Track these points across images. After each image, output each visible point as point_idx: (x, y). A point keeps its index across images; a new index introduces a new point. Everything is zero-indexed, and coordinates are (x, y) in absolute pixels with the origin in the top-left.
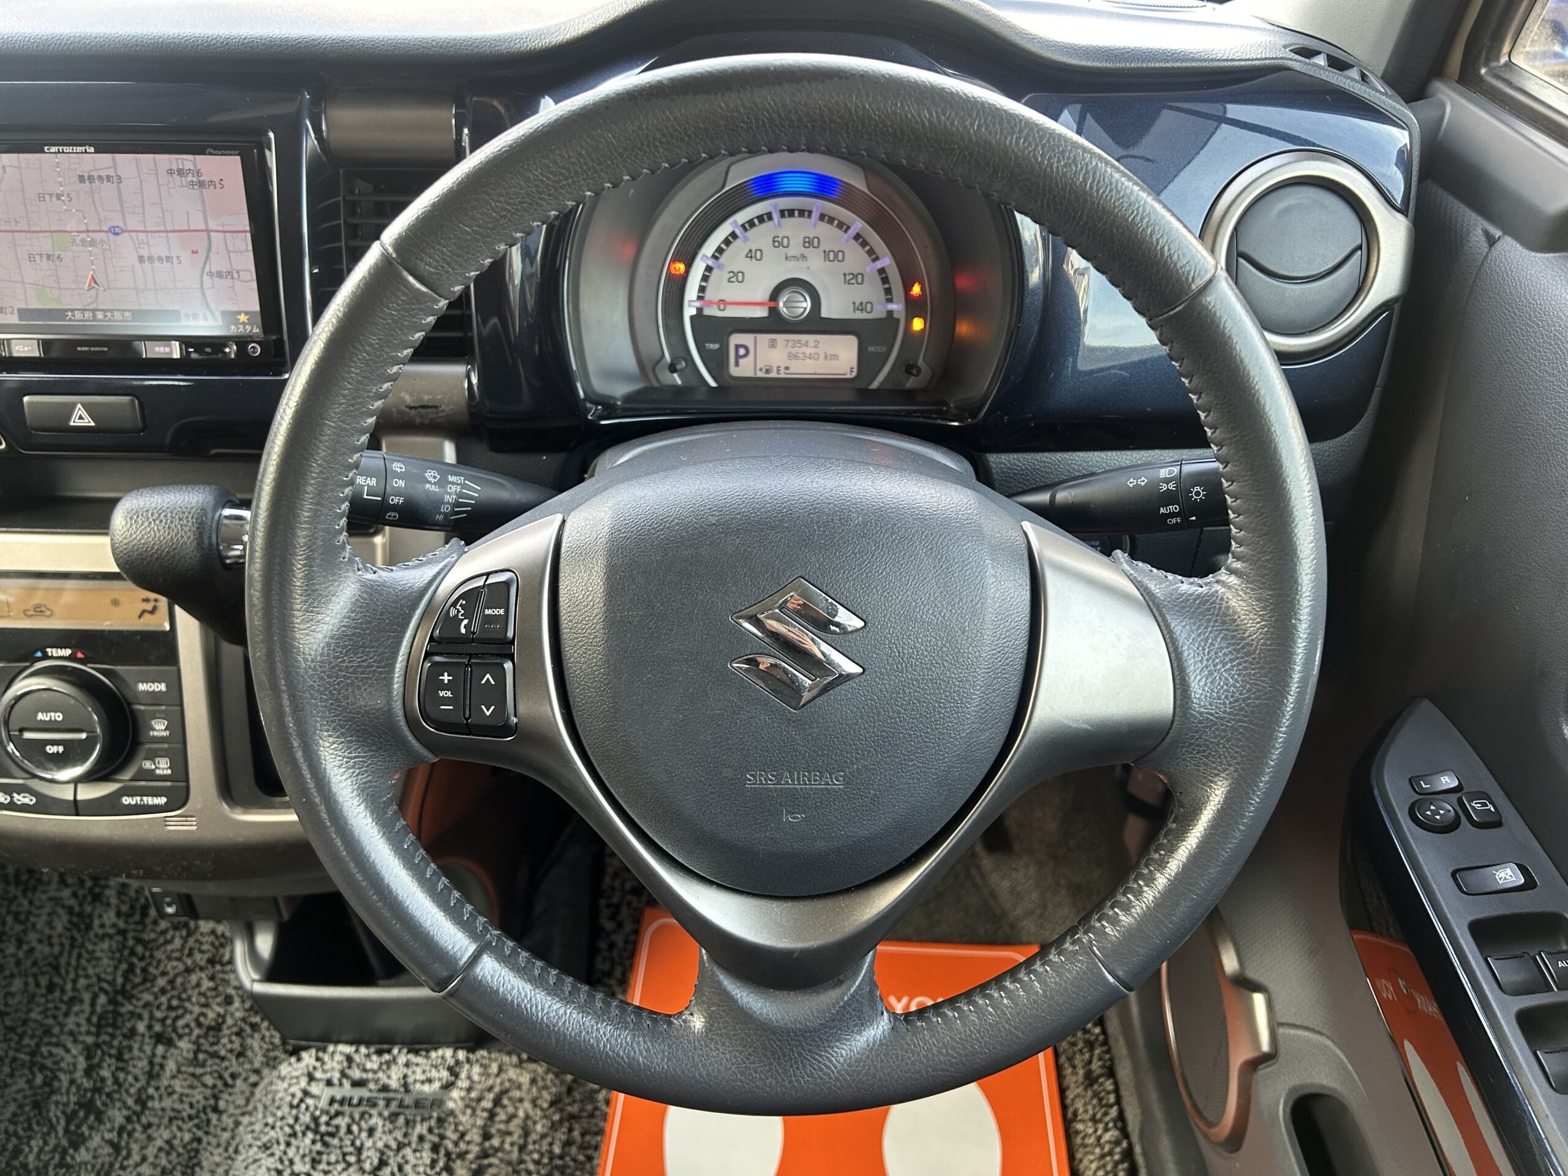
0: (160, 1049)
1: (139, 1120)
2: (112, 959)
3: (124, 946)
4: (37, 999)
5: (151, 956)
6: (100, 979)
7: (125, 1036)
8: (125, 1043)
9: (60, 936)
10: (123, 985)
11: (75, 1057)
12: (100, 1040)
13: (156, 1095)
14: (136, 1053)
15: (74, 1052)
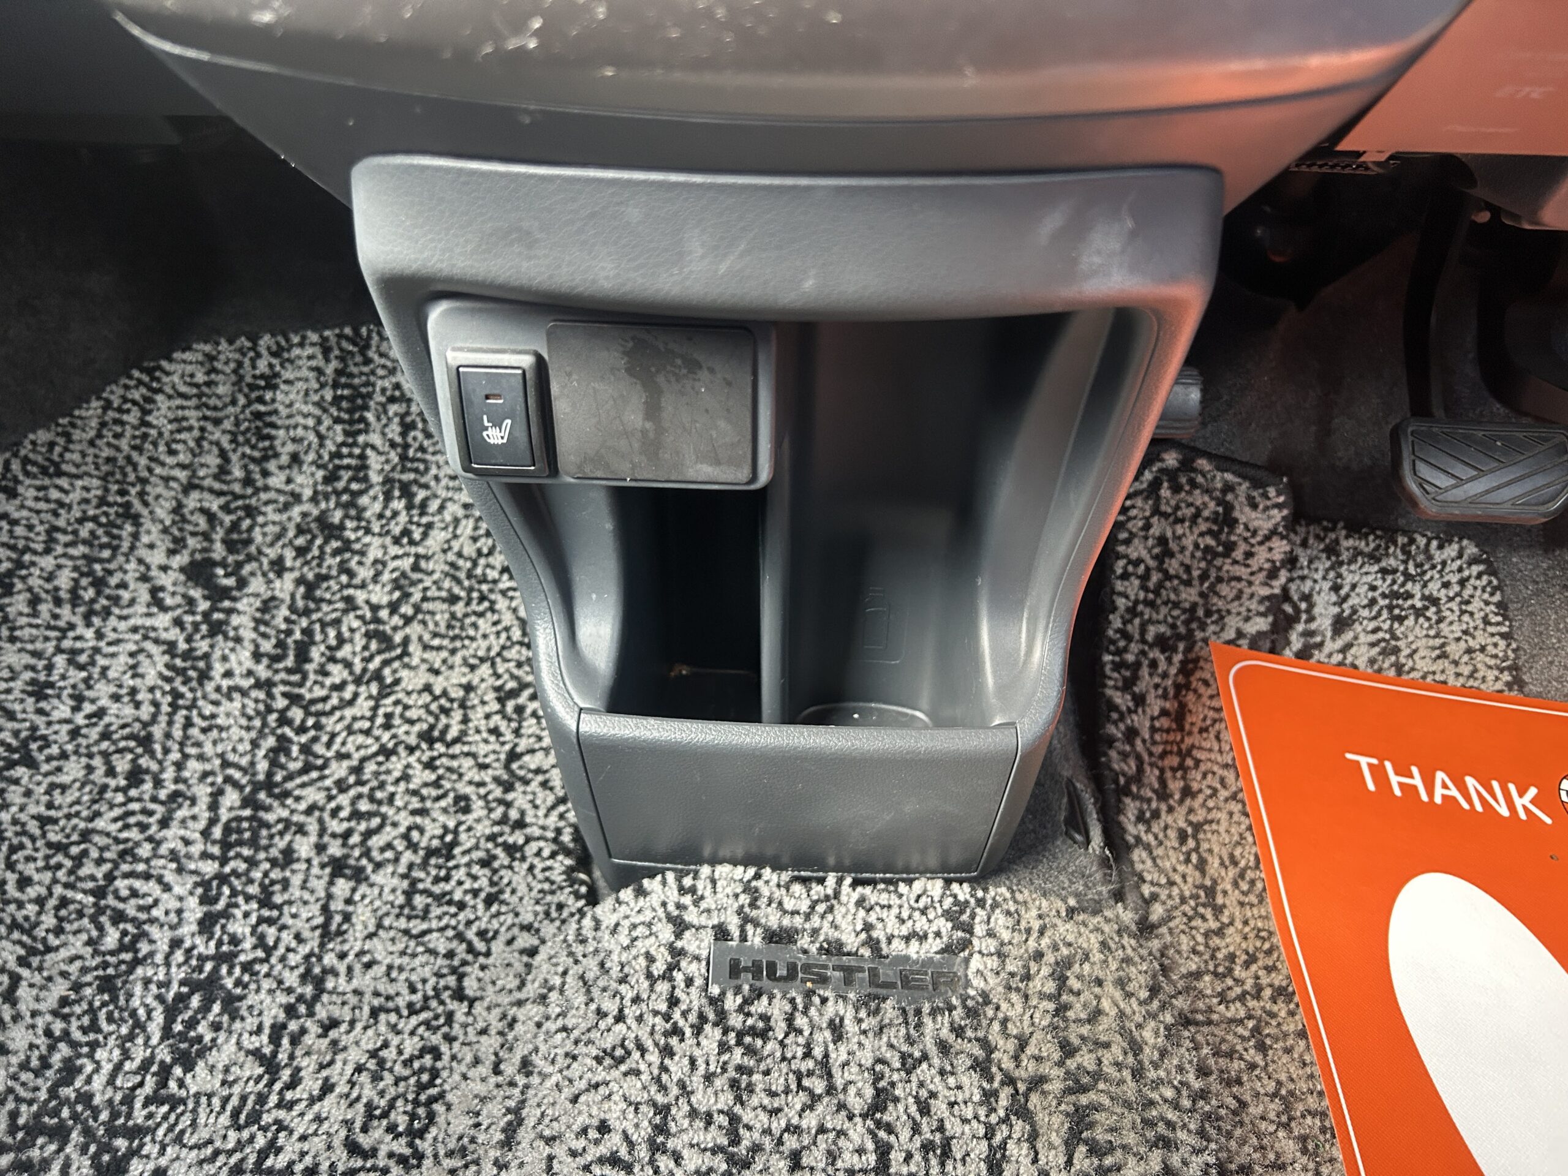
0: (342, 887)
1: (311, 1014)
2: (248, 729)
3: (269, 710)
4: (109, 795)
5: (318, 726)
6: (226, 764)
7: (274, 862)
8: (276, 874)
9: (151, 690)
10: (270, 775)
11: (181, 899)
12: (227, 869)
13: (342, 968)
14: (295, 892)
15: (178, 890)
